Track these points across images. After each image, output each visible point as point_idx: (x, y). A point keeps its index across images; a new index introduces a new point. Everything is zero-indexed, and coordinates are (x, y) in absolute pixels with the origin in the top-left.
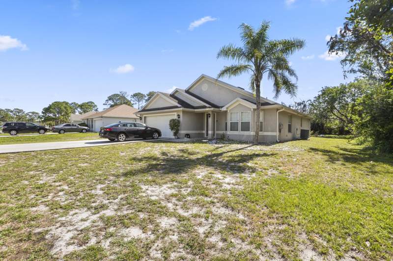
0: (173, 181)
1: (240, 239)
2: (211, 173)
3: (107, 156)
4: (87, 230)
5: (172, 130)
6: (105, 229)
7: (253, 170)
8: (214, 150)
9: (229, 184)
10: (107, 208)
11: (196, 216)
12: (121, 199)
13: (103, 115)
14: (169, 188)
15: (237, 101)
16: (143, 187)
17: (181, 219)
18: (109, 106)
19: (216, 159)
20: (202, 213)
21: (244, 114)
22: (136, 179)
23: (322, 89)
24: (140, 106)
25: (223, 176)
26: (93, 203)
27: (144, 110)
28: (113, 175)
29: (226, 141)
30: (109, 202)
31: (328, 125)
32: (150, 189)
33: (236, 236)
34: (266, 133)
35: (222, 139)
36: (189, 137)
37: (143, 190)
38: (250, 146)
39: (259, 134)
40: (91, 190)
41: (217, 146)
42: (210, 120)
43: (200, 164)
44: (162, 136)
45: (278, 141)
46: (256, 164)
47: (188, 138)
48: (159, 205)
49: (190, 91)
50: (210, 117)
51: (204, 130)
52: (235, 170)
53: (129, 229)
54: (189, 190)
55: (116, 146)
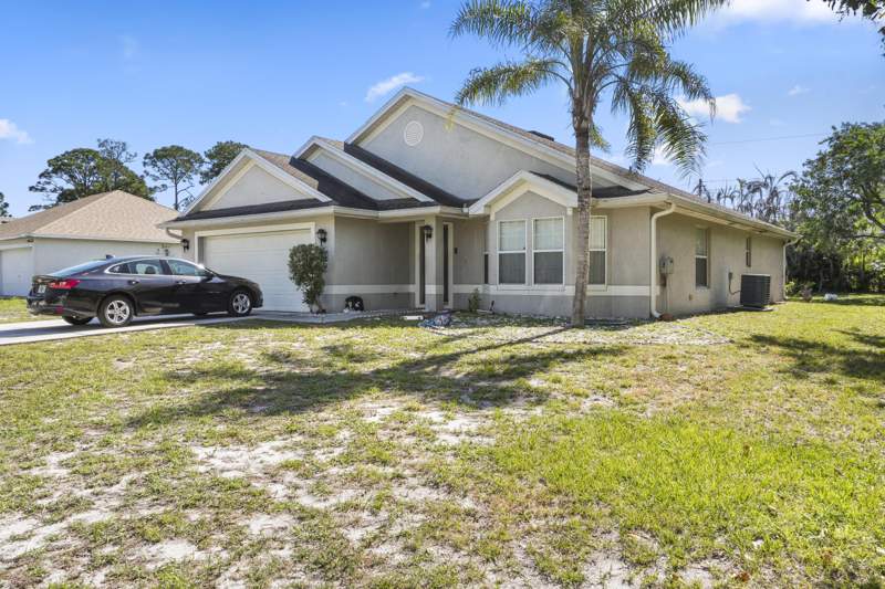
0: (291, 432)
1: (451, 546)
2: (409, 409)
3: (70, 371)
4: (34, 557)
5: (299, 284)
6: (89, 551)
7: (540, 398)
8: (435, 346)
9: (457, 434)
10: (89, 506)
11: (345, 508)
12: (131, 484)
13: (36, 233)
14: (278, 449)
15: (522, 182)
16: (195, 450)
17: (303, 515)
18: (54, 196)
19: (436, 371)
20: (364, 501)
21: (542, 227)
22: (176, 432)
23: (831, 133)
24: (181, 197)
25: (446, 416)
26: (40, 498)
27: (197, 214)
28: (98, 426)
29: (483, 316)
30: (93, 493)
31: (857, 260)
32: (221, 453)
33: (440, 541)
34: (615, 291)
35: (472, 311)
36: (361, 308)
37: (199, 459)
38: (555, 332)
39: (588, 294)
40: (29, 468)
41: (447, 332)
42: (432, 247)
43: (383, 387)
44: (266, 306)
45: (657, 315)
46: (557, 381)
47: (357, 309)
48: (247, 491)
49: (363, 145)
50: (430, 236)
51: (414, 283)
52: (487, 399)
53: (159, 545)
54: (338, 451)
55: (96, 341)
